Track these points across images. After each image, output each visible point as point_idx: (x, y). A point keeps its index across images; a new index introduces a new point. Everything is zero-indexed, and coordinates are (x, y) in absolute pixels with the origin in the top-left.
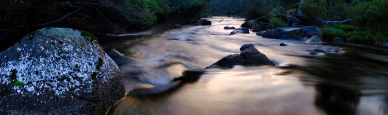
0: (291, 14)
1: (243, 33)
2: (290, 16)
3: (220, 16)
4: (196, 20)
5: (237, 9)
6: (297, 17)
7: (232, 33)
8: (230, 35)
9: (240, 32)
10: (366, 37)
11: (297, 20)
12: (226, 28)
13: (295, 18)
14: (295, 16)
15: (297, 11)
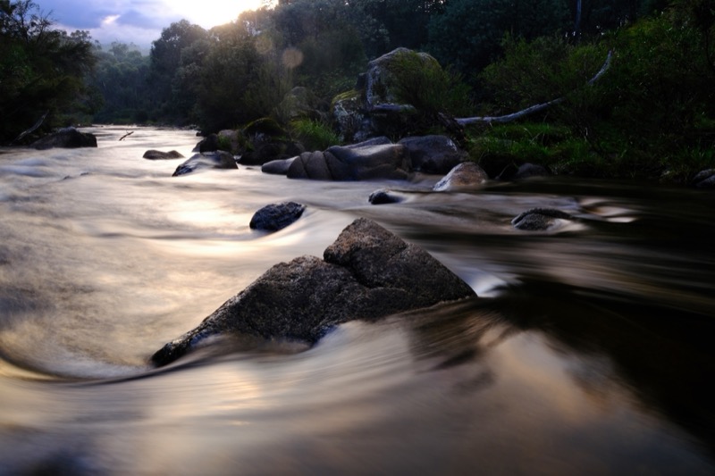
0: (347, 105)
1: (217, 167)
2: (345, 113)
3: (116, 124)
4: (36, 132)
5: (164, 105)
6: (367, 116)
7: (181, 170)
8: (175, 174)
9: (206, 165)
10: (617, 158)
11: (367, 122)
12: (150, 155)
13: (360, 117)
14: (361, 112)
15: (364, 98)
